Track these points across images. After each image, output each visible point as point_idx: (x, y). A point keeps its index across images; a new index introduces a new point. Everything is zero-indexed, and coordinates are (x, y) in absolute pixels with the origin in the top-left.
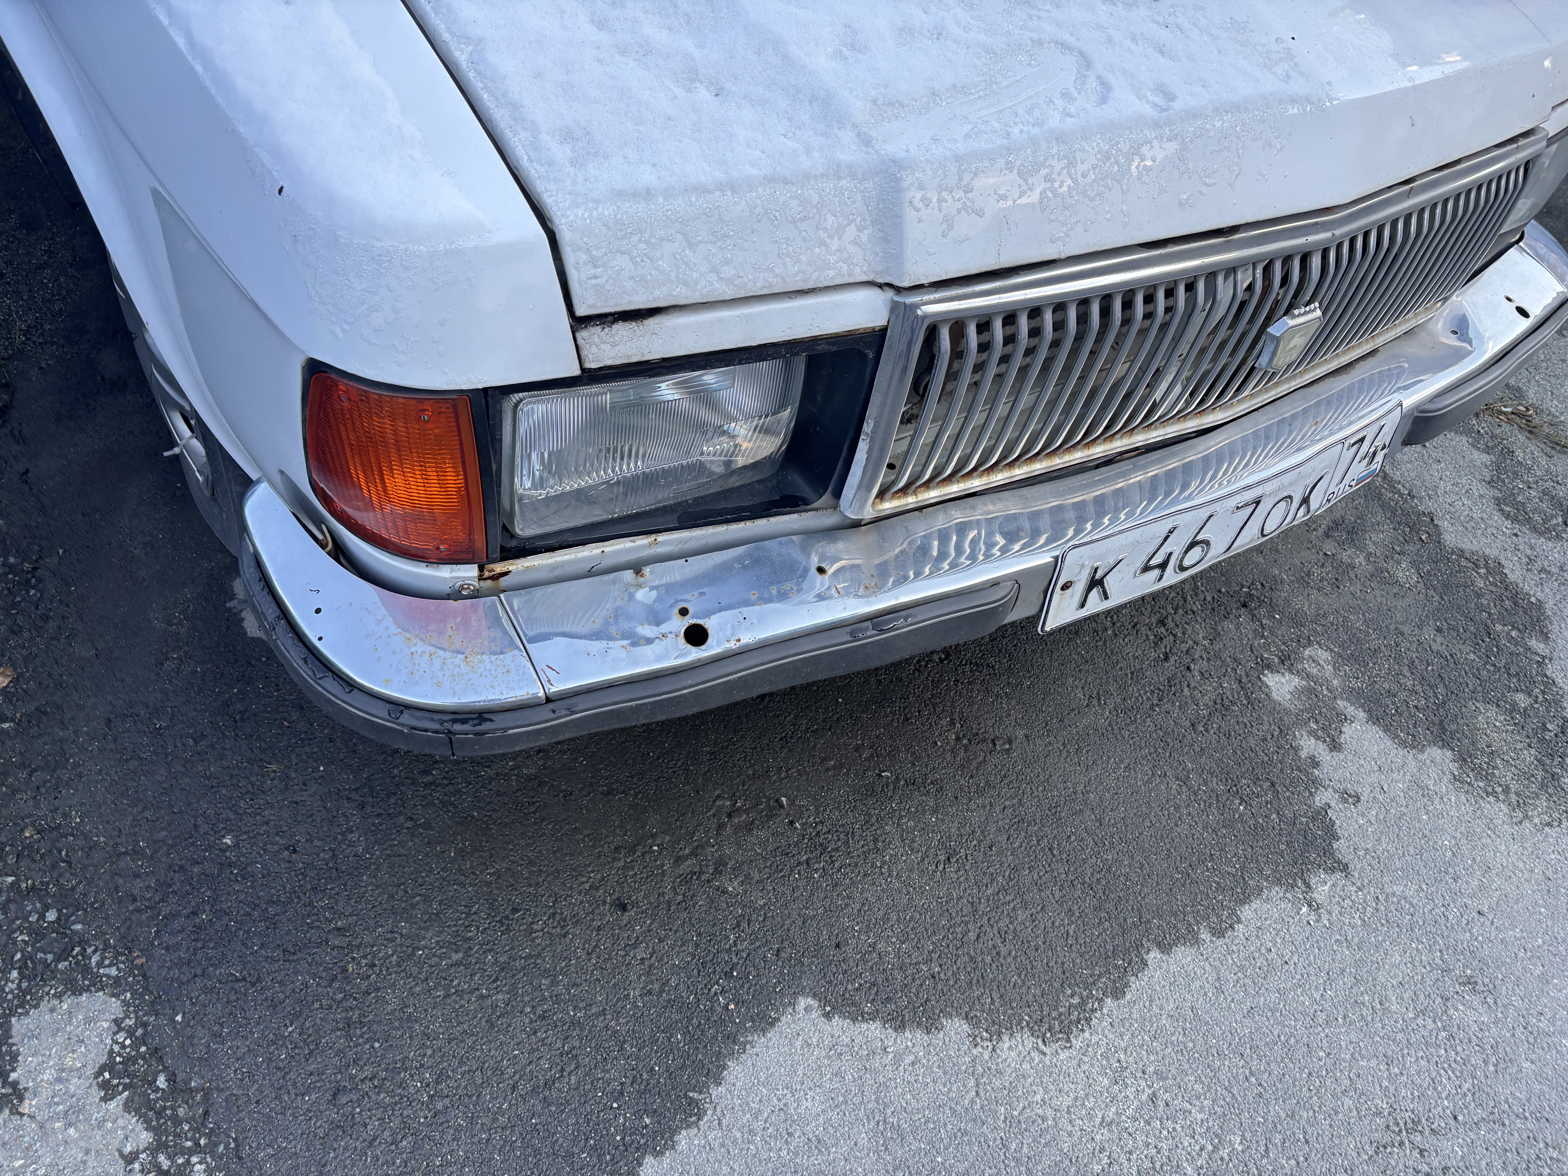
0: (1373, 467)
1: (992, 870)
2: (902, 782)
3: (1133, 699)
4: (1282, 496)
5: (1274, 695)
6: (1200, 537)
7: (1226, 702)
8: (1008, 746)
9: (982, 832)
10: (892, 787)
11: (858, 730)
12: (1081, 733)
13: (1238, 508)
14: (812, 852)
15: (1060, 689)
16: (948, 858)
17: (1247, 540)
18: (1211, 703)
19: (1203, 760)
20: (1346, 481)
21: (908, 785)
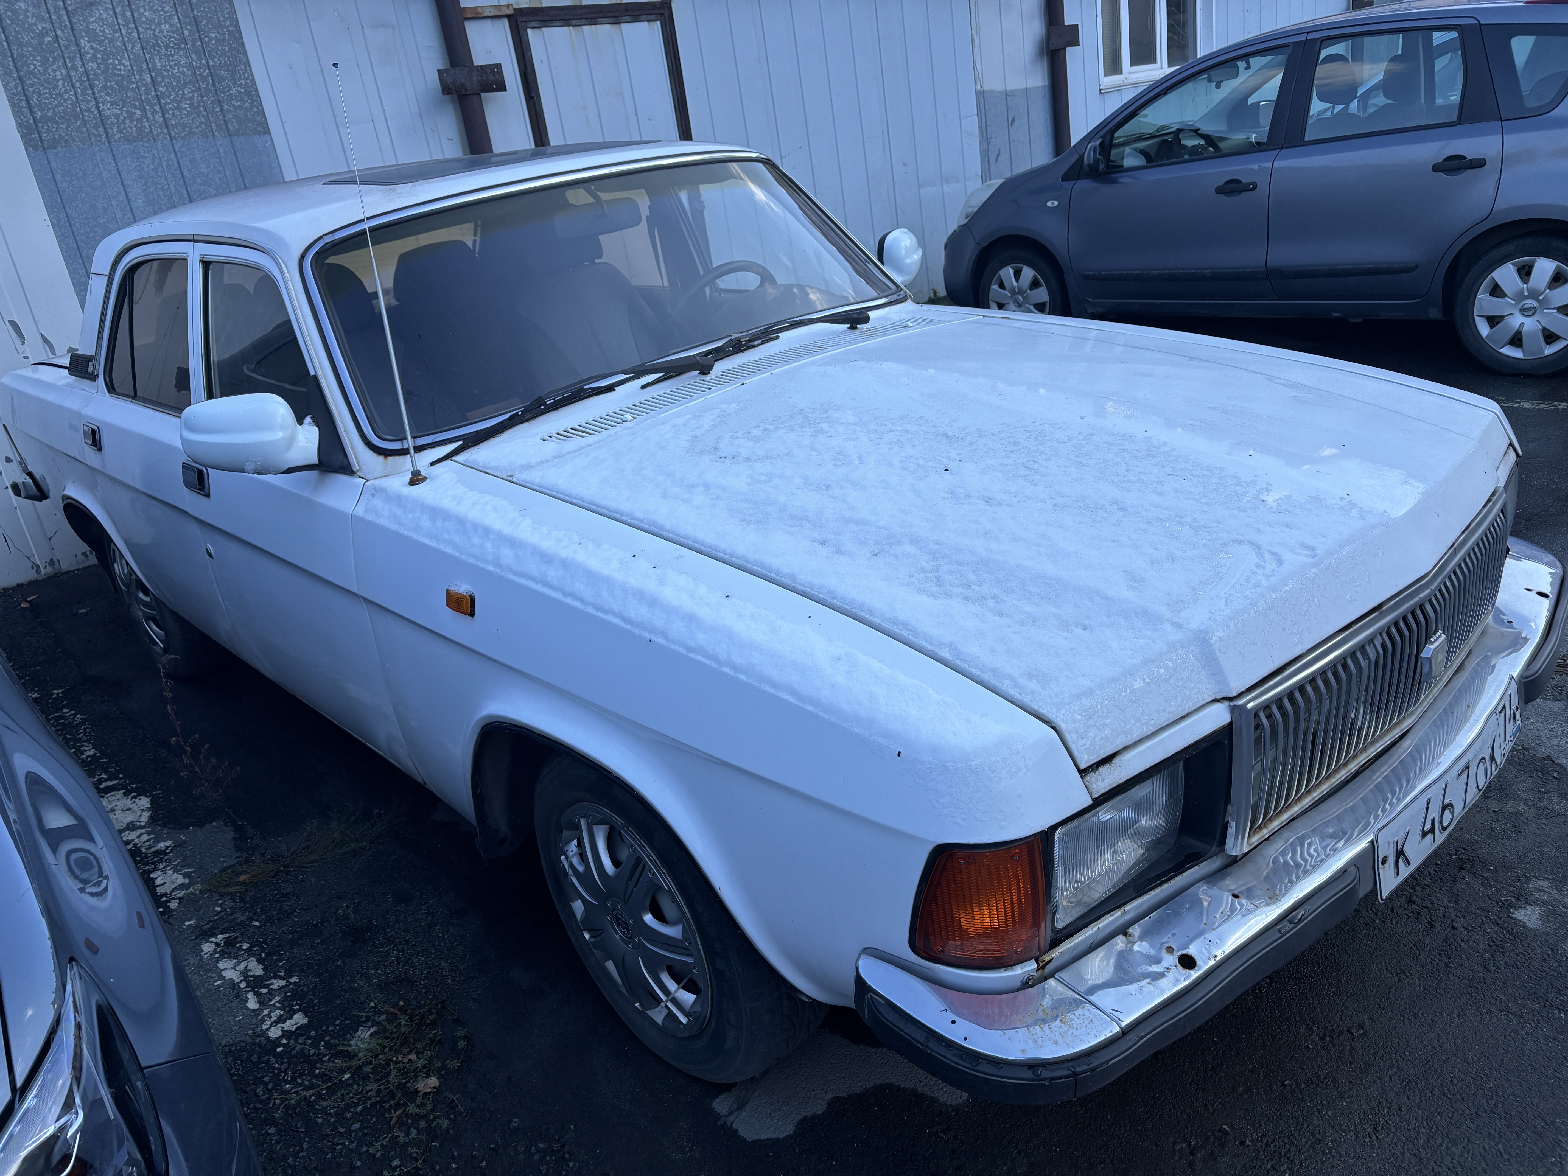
0: (1517, 724)
1: (1412, 1126)
2: (1303, 1085)
3: (1429, 964)
4: (1479, 759)
5: (1529, 925)
6: (1446, 802)
7: (1498, 943)
8: (1361, 1031)
9: (1386, 1100)
10: (1297, 1091)
11: (1244, 1058)
12: (1408, 1002)
13: (1459, 775)
14: (1271, 1159)
15: (1372, 976)
16: (1375, 1129)
17: (1472, 797)
18: (1487, 948)
19: (1510, 990)
20: (1508, 738)
21: (1309, 1086)
